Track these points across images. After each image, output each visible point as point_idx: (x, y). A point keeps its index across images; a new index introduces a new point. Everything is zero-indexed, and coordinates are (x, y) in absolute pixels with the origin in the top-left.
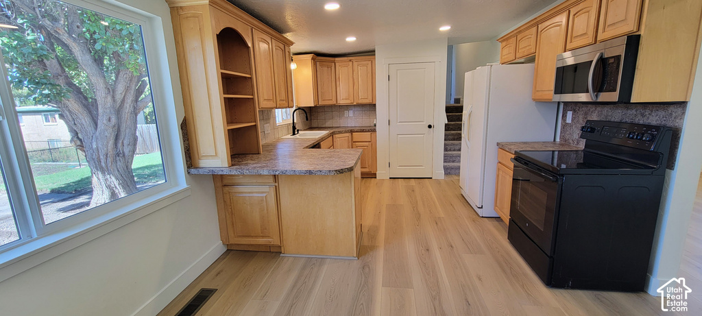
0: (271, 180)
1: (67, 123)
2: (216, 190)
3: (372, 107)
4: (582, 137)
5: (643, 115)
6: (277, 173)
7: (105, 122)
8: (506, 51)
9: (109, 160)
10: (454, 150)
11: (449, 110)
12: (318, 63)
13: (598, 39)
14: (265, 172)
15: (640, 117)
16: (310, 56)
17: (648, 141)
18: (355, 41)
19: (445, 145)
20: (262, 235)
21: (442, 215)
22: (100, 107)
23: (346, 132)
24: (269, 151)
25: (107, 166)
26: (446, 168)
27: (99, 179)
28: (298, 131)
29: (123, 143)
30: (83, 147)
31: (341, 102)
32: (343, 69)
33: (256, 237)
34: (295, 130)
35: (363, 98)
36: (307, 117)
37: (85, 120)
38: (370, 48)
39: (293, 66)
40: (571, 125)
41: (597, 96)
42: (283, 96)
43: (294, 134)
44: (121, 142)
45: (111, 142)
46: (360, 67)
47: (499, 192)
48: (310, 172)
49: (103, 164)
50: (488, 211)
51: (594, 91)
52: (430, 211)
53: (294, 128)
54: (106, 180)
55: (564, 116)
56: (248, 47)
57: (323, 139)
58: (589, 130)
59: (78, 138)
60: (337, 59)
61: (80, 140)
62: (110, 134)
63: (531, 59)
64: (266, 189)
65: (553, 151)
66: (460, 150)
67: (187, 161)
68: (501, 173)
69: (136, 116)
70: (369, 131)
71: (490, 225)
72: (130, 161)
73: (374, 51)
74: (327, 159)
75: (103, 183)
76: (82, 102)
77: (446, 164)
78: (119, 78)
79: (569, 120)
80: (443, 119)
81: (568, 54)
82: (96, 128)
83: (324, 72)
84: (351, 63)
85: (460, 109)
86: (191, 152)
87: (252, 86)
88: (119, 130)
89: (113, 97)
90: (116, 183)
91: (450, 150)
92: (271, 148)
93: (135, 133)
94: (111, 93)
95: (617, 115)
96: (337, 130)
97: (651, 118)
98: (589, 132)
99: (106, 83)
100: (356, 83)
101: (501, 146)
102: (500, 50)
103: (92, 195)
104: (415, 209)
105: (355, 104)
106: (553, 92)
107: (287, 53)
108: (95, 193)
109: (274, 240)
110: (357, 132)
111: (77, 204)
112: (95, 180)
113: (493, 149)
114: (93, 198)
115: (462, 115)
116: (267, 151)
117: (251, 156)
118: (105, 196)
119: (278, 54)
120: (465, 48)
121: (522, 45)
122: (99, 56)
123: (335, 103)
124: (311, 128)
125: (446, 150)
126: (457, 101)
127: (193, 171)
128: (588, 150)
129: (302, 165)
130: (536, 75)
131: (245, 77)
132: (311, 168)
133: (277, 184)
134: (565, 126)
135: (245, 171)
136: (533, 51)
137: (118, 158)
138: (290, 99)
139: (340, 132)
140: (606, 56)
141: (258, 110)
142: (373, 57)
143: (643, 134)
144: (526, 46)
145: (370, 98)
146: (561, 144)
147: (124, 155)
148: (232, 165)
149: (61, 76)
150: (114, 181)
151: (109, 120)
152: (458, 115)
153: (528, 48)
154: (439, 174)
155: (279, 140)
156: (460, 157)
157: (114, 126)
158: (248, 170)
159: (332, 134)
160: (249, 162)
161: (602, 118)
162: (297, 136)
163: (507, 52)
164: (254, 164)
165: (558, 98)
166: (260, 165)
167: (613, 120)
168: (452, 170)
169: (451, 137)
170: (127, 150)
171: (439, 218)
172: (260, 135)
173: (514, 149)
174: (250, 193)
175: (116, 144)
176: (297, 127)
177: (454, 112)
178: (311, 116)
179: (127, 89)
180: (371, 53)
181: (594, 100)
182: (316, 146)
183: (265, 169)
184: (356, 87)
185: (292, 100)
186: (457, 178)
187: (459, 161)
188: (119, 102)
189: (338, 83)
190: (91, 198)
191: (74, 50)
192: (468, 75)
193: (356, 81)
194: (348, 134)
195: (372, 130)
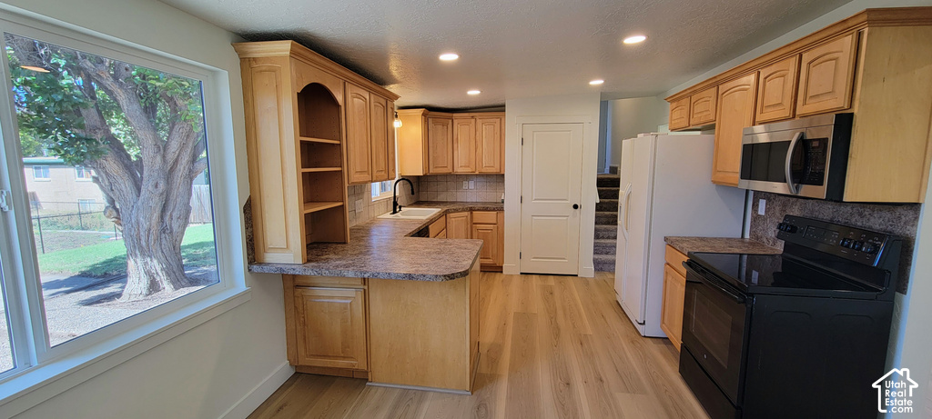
0: (359, 282)
1: (102, 187)
2: (285, 292)
3: (499, 177)
4: (779, 237)
5: (861, 215)
6: (366, 276)
7: (150, 188)
8: (676, 114)
9: (152, 238)
10: (608, 238)
11: (601, 182)
12: (430, 120)
13: (797, 113)
14: (351, 274)
15: (857, 217)
16: (420, 111)
17: (870, 253)
18: (479, 95)
19: (596, 230)
20: (342, 355)
21: (590, 332)
22: (146, 169)
23: (463, 210)
24: (359, 239)
25: (148, 245)
26: (596, 263)
27: (136, 262)
28: (400, 207)
29: (171, 216)
30: (119, 219)
31: (459, 170)
32: (463, 128)
33: (337, 357)
34: (396, 207)
35: (488, 166)
36: (412, 190)
37: (125, 185)
38: (499, 102)
39: (397, 124)
40: (764, 218)
41: (797, 188)
42: (382, 165)
43: (395, 212)
44: (169, 214)
45: (156, 215)
46: (485, 126)
47: (667, 304)
48: (410, 277)
49: (143, 243)
50: (652, 329)
51: (793, 182)
52: (573, 324)
53: (395, 204)
54: (146, 263)
55: (755, 206)
56: (338, 106)
57: (432, 221)
58: (788, 228)
59: (114, 207)
60: (455, 115)
61: (117, 210)
62: (156, 203)
63: (709, 128)
64: (351, 293)
65: (741, 255)
66: (615, 238)
67: (248, 254)
68: (670, 278)
69: (191, 181)
70: (494, 210)
71: (655, 350)
72: (178, 239)
73: (504, 106)
74: (434, 256)
75: (141, 267)
76: (123, 162)
77: (597, 257)
78: (174, 132)
79: (762, 211)
80: (592, 197)
81: (759, 128)
82: (139, 196)
83: (438, 131)
84: (473, 121)
85: (616, 183)
86: (255, 242)
87: (341, 155)
88: (167, 201)
89: (164, 157)
90: (158, 268)
91: (603, 238)
92: (363, 232)
93: (189, 203)
94: (162, 151)
95: (827, 212)
96: (452, 207)
97: (872, 220)
98: (789, 231)
99: (157, 138)
100: (479, 146)
101: (670, 242)
102: (670, 112)
103: (126, 282)
104: (553, 320)
105: (477, 173)
106: (739, 175)
107: (390, 110)
108: (130, 280)
109: (359, 364)
110: (478, 210)
111: (105, 295)
112: (131, 263)
113: (659, 245)
114: (127, 286)
115: (618, 190)
116: (357, 238)
117: (334, 246)
118: (142, 285)
119: (377, 112)
120: (624, 106)
121: (698, 108)
122: (151, 104)
123: (451, 171)
124: (418, 203)
125: (597, 237)
126: (614, 170)
127: (255, 268)
128: (789, 255)
129: (401, 266)
130: (716, 149)
131: (333, 144)
132: (411, 270)
133: (366, 287)
134: (756, 218)
135: (324, 271)
136: (712, 118)
137: (163, 235)
138: (391, 169)
139: (456, 211)
140: (809, 137)
141: (346, 185)
142: (502, 113)
143: (862, 243)
144: (704, 111)
145: (497, 166)
146: (751, 243)
147: (171, 232)
148: (309, 261)
149: (100, 129)
150: (156, 266)
151: (156, 187)
152: (614, 191)
153: (705, 113)
154: (588, 270)
155: (373, 221)
156: (615, 247)
157: (162, 194)
158: (328, 269)
159: (445, 213)
160: (331, 256)
161: (806, 214)
162: (399, 215)
163: (680, 116)
164: (337, 260)
165: (745, 184)
166: (344, 263)
167: (821, 216)
168: (604, 265)
169: (604, 220)
170: (175, 227)
171: (585, 335)
172: (348, 215)
173: (688, 248)
174: (330, 297)
175: (162, 217)
176: (399, 203)
177: (608, 186)
178: (418, 189)
179: (182, 147)
180: (500, 108)
181: (794, 194)
182: (423, 232)
183: (350, 269)
184: (479, 151)
185: (394, 170)
186: (611, 276)
187: (614, 254)
188: (171, 162)
189: (455, 145)
190: (123, 287)
191: (118, 98)
192: (626, 143)
193: (479, 144)
194: (466, 213)
195: (499, 208)
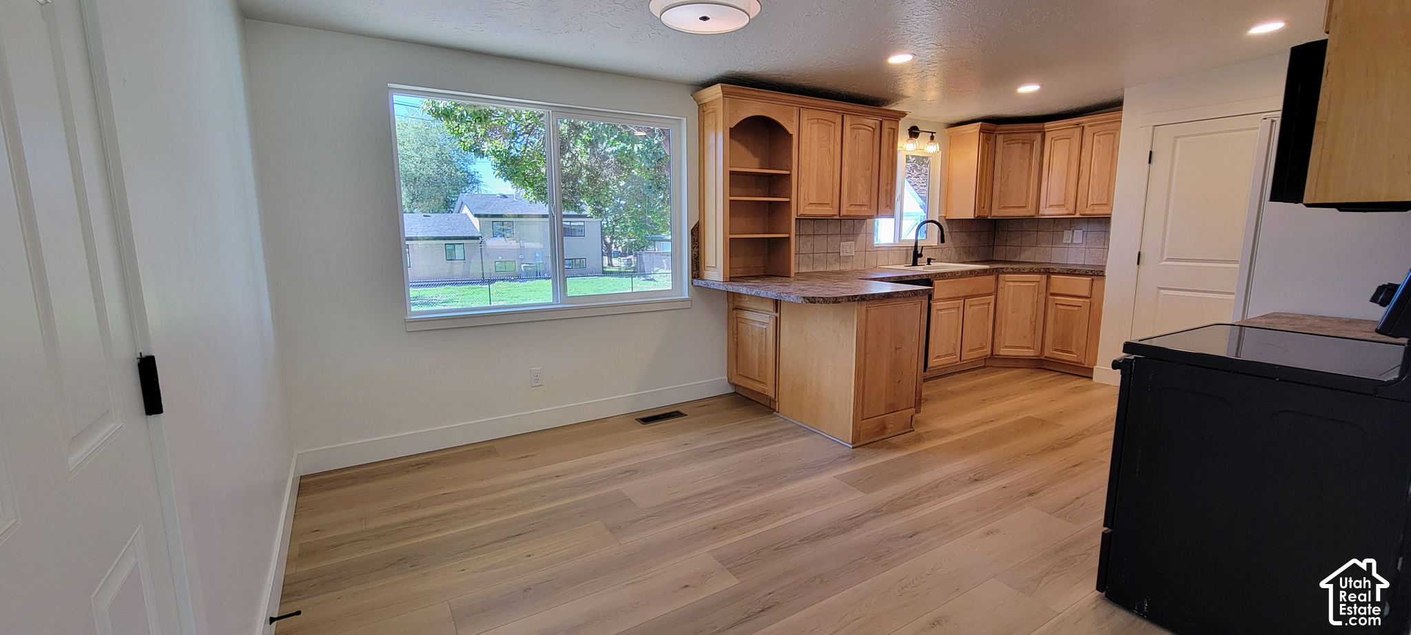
0: (771, 308)
2: (728, 313)
3: (1105, 222)
12: (998, 138)
16: (977, 126)
23: (1037, 272)
28: (928, 260)
31: (1047, 212)
32: (1059, 145)
33: (754, 380)
35: (1097, 203)
42: (863, 198)
43: (915, 264)
46: (1097, 137)
53: (918, 254)
56: (791, 135)
60: (1047, 125)
67: (693, 270)
70: (1086, 274)
73: (1121, 102)
83: (1014, 153)
84: (1078, 131)
86: (700, 262)
87: (791, 185)
100: (1085, 173)
105: (1077, 215)
107: (886, 131)
109: (769, 389)
110: (1059, 273)
119: (859, 136)
123: (1032, 213)
127: (700, 283)
133: (778, 315)
138: (883, 204)
139: (1023, 272)
141: (794, 217)
142: (1115, 115)
148: (730, 281)
159: (996, 274)
160: (753, 281)
174: (753, 322)
180: (1116, 105)
184: (1083, 181)
189: (1044, 173)
193: (1085, 168)
194: (1037, 277)
195: (1097, 274)
